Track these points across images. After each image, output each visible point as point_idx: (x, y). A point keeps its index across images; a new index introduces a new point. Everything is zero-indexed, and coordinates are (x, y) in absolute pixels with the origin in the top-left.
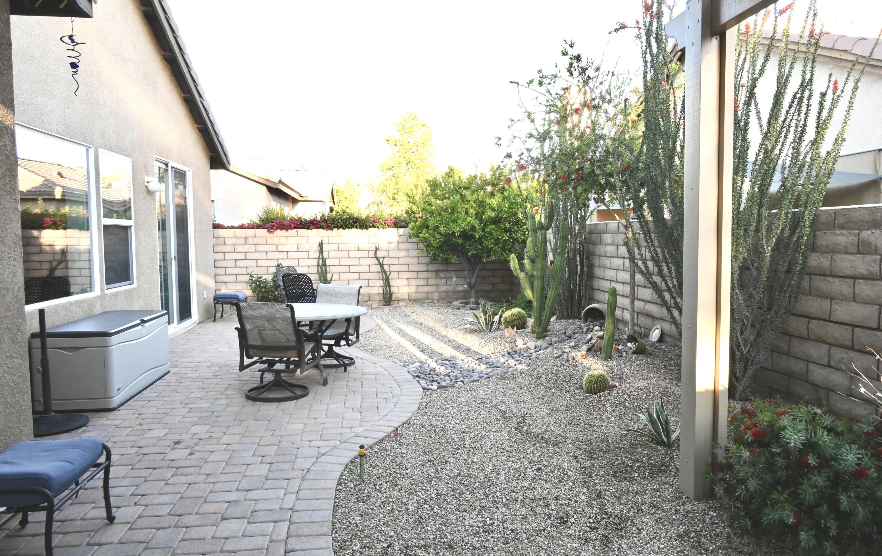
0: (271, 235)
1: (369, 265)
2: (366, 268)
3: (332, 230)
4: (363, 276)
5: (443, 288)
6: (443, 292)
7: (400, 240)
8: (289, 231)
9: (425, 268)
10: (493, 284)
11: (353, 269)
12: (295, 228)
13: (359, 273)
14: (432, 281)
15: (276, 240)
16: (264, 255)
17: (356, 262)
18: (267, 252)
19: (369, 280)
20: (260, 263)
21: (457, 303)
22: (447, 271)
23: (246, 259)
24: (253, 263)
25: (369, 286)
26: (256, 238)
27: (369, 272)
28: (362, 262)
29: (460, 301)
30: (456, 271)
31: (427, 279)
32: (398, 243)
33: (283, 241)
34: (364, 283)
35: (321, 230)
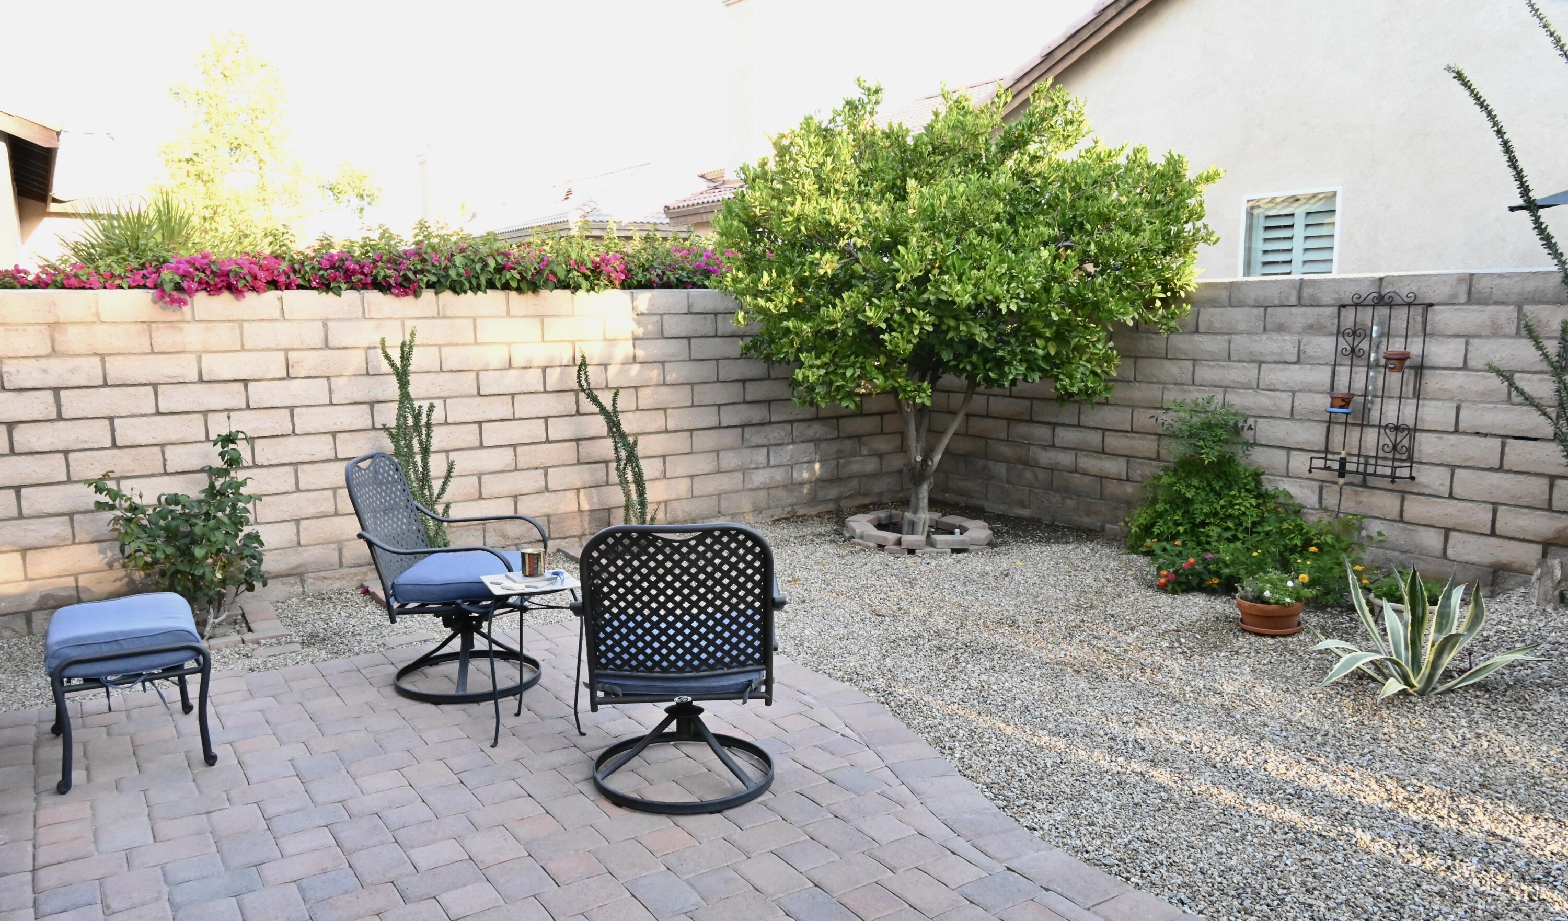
0: (173, 315)
1: (546, 418)
2: (536, 430)
3: (416, 294)
4: (527, 456)
5: (760, 478)
6: (758, 489)
7: (640, 332)
8: (250, 297)
9: (709, 418)
10: (880, 456)
11: (492, 434)
12: (274, 284)
13: (514, 446)
14: (730, 460)
15: (192, 336)
16: (144, 400)
17: (501, 408)
18: (155, 386)
19: (545, 469)
20: (127, 431)
21: (861, 524)
22: (770, 423)
23: (60, 418)
24: (99, 433)
25: (547, 489)
26: (99, 328)
27: (548, 441)
28: (525, 407)
29: (871, 516)
30: (791, 422)
31: (717, 452)
32: (635, 339)
33: (224, 335)
34: (529, 481)
35: (374, 296)
